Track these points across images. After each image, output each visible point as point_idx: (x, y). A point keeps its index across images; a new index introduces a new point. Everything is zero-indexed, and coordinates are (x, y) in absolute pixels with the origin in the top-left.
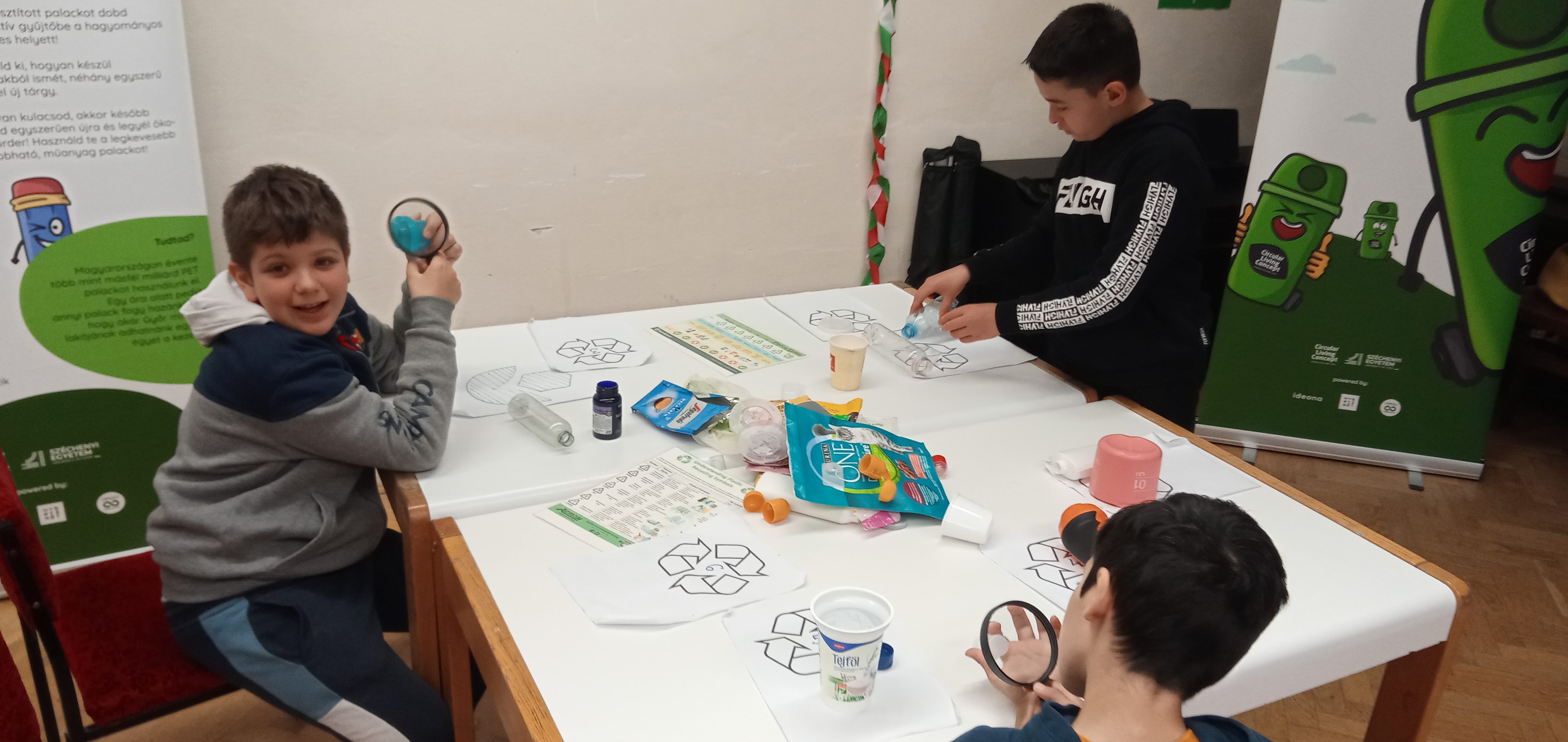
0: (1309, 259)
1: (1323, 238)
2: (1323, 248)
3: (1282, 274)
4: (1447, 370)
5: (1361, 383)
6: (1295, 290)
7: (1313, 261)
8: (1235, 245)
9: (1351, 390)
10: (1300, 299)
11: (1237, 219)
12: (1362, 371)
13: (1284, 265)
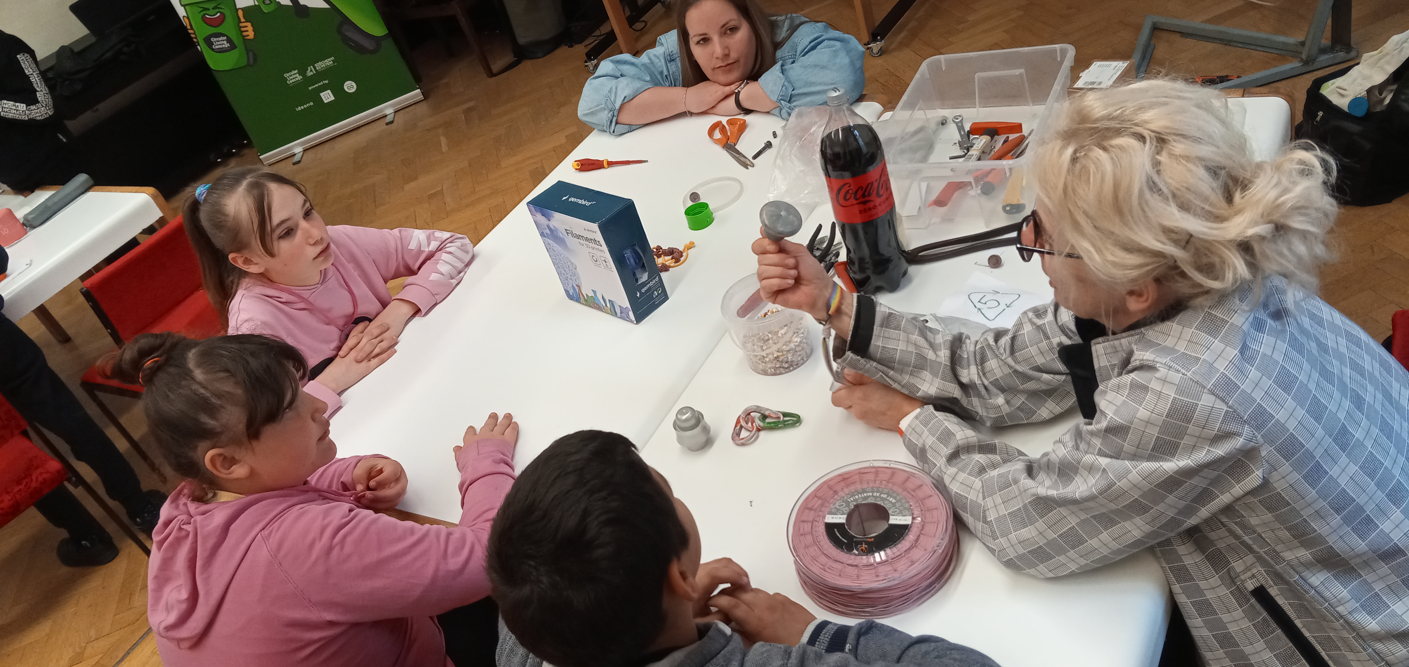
0: (240, 31)
1: (237, 14)
2: (243, 20)
3: (233, 47)
4: (360, 49)
5: (325, 82)
6: (248, 51)
7: (242, 29)
8: (197, 44)
9: (324, 88)
10: (255, 55)
11: (185, 28)
12: (320, 75)
13: (229, 40)
